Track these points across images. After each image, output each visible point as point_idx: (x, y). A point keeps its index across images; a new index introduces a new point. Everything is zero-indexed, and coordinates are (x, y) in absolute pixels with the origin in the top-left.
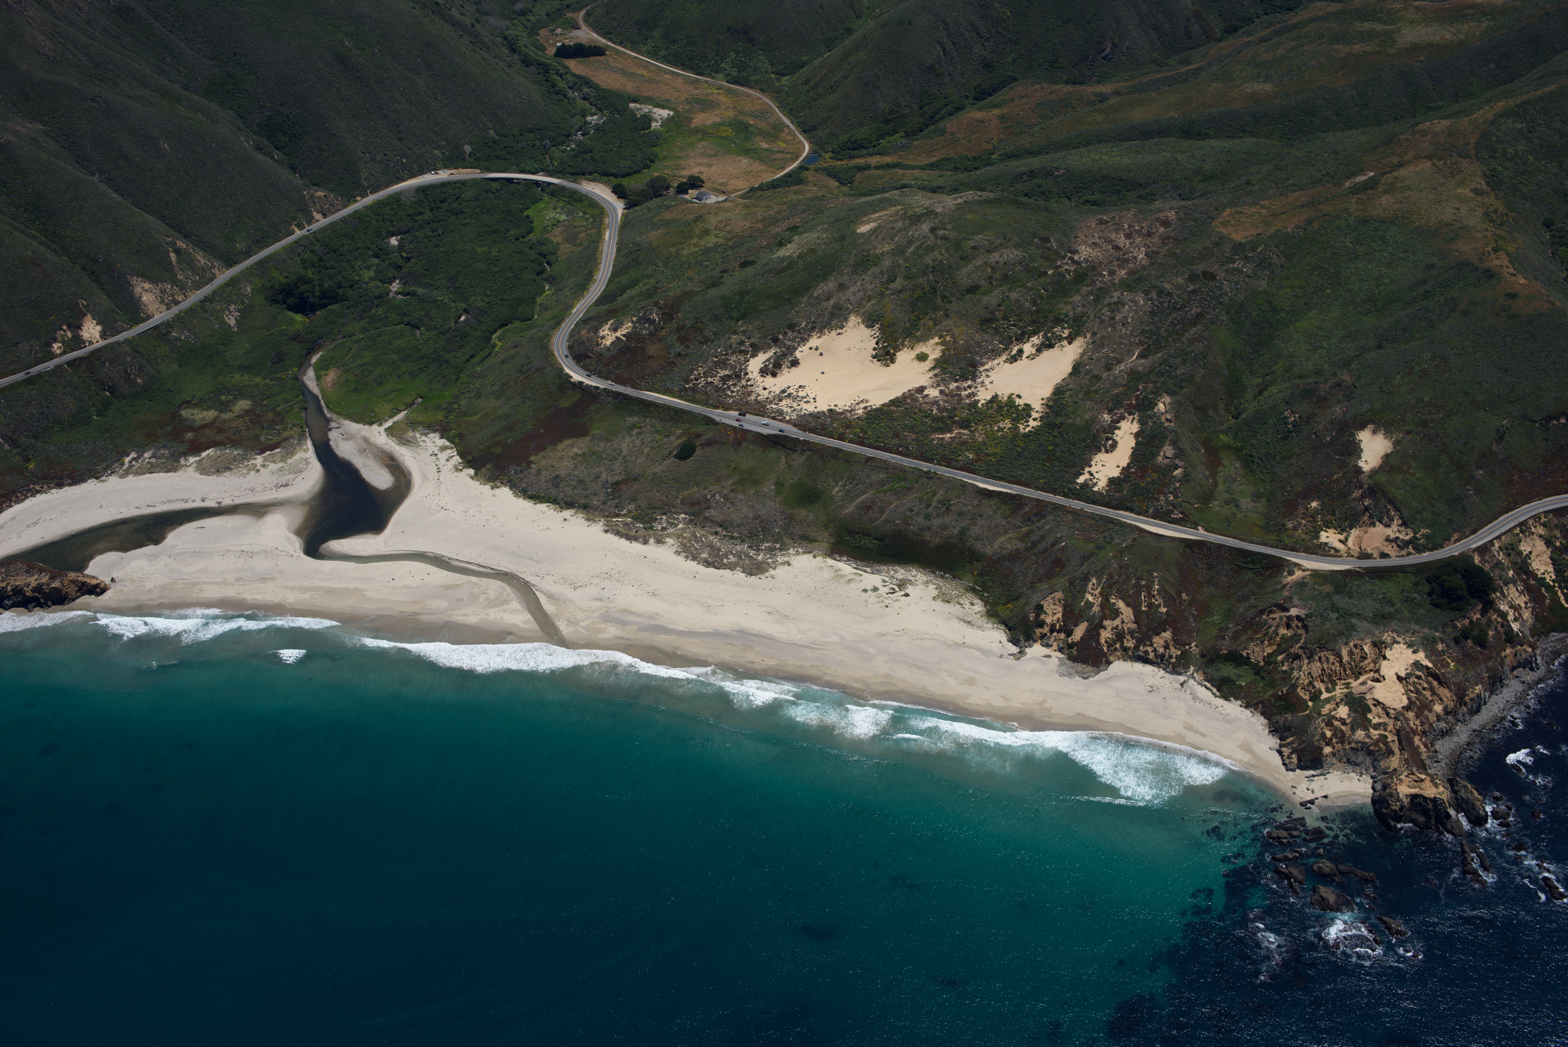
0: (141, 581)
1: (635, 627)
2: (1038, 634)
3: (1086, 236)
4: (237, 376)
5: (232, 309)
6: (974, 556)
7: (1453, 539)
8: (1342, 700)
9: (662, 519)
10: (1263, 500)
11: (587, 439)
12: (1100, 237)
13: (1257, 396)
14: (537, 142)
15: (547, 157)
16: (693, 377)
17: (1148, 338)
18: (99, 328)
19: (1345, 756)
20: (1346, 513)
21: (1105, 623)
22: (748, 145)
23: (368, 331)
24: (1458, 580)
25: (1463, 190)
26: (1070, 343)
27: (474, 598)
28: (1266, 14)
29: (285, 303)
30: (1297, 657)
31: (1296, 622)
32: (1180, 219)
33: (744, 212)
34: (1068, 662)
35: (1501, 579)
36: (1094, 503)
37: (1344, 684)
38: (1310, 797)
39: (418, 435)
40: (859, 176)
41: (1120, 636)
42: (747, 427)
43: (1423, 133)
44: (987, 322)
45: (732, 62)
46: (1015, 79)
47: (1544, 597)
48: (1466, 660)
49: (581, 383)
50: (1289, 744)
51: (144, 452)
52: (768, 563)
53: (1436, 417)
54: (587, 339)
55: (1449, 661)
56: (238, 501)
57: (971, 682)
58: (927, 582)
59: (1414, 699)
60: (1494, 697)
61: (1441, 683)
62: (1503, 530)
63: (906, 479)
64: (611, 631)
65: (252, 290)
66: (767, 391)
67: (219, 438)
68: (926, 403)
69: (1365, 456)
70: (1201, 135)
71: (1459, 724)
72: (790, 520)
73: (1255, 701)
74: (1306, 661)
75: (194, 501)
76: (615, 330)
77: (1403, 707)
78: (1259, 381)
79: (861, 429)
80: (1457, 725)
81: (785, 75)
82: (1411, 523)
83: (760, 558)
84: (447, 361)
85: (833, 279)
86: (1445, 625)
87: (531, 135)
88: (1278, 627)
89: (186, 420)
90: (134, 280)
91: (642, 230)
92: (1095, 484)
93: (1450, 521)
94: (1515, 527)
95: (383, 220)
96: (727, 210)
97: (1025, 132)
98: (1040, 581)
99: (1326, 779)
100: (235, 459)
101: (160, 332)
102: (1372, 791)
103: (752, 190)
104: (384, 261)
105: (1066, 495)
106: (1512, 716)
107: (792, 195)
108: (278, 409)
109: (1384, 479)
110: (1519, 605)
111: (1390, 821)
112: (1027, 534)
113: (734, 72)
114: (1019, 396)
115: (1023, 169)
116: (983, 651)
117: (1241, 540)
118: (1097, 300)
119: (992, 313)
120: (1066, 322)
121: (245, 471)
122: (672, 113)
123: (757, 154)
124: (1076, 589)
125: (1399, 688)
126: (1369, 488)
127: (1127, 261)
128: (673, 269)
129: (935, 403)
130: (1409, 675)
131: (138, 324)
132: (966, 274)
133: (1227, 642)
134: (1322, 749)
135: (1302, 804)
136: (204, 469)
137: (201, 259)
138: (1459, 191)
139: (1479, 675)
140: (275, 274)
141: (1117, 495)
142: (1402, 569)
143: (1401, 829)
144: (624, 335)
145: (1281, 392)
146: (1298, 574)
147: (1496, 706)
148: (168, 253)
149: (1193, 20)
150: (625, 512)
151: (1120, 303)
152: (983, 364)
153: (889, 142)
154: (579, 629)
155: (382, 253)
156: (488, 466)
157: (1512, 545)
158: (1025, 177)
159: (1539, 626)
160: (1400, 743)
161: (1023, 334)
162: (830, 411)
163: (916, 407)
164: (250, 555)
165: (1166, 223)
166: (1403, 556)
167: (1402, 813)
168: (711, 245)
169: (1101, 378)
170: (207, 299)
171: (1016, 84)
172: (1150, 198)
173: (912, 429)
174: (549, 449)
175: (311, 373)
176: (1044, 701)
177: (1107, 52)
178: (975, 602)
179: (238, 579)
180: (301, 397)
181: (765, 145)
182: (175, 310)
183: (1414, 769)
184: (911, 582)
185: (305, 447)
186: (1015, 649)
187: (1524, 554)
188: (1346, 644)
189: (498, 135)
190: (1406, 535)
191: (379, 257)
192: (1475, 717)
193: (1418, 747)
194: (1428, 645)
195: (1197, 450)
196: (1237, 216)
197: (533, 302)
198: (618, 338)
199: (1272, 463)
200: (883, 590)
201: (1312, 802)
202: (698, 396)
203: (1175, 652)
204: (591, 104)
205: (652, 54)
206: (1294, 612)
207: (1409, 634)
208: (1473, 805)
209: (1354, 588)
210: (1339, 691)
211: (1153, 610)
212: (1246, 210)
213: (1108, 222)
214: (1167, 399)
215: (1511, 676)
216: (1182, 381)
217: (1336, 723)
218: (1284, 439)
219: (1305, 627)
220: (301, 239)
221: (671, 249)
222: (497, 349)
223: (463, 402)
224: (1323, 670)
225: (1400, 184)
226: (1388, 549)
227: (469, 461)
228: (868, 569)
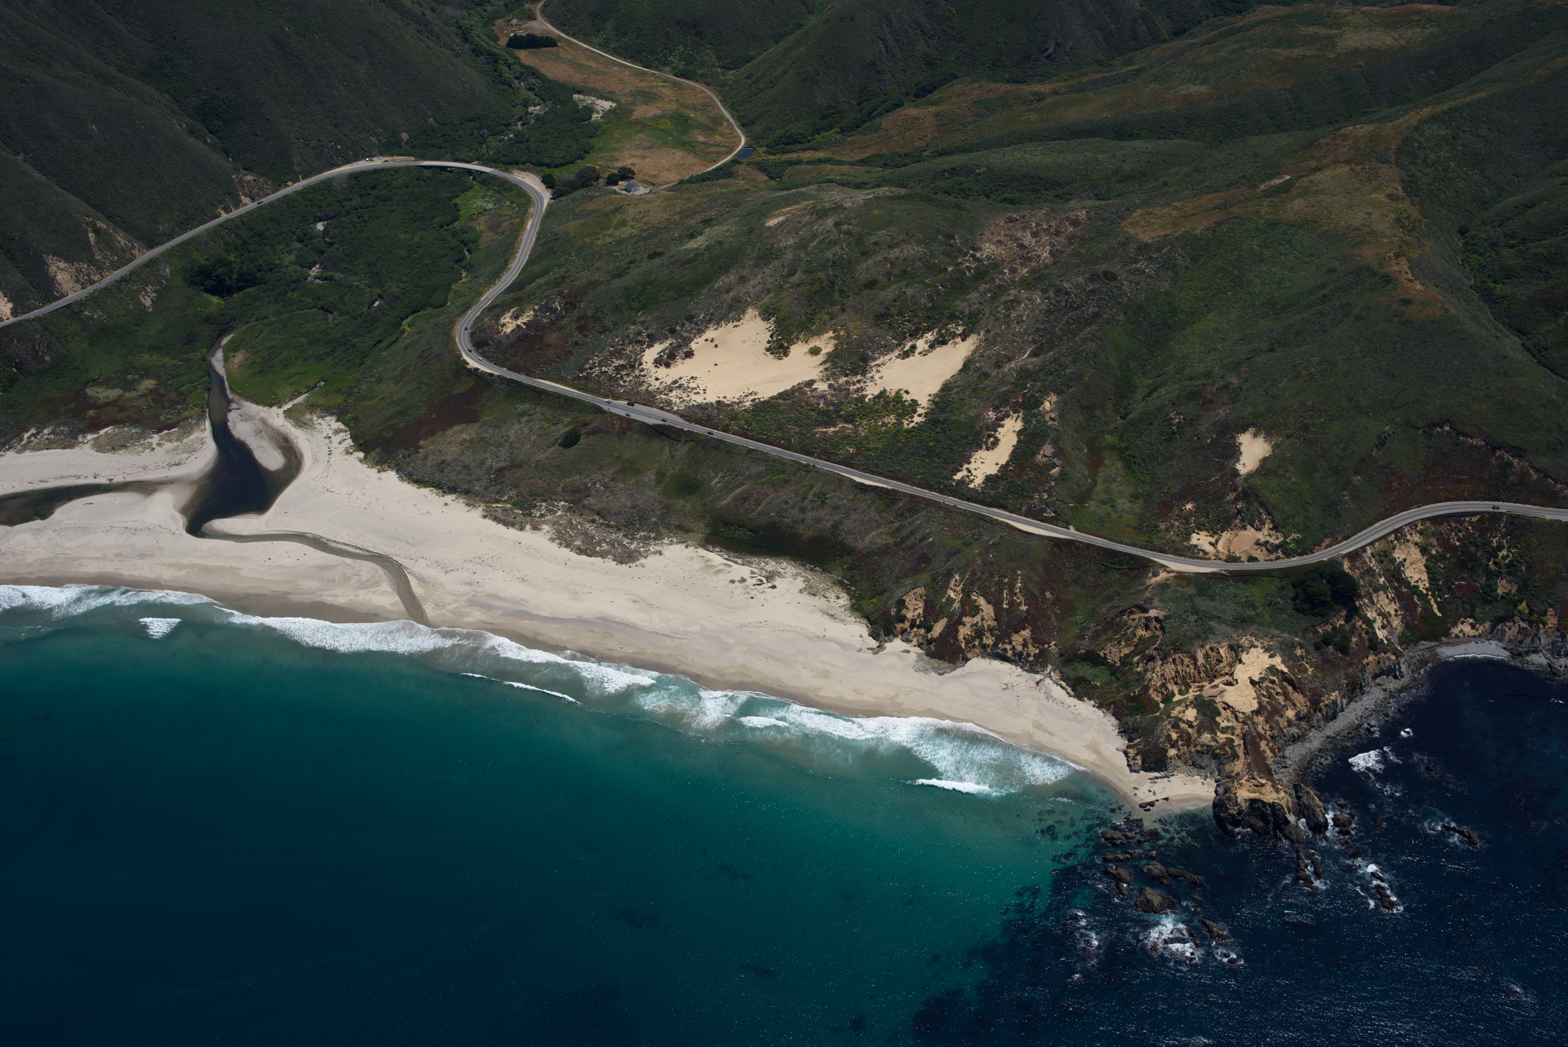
0: (22, 555)
1: (500, 612)
2: (899, 629)
3: (992, 234)
4: (146, 356)
5: (148, 290)
6: (845, 550)
7: (1324, 544)
8: (1191, 702)
9: (541, 506)
10: (1141, 501)
11: (477, 425)
12: (1005, 235)
13: (1146, 397)
14: (476, 132)
15: (484, 146)
16: (587, 366)
17: (1042, 336)
18: (10, 305)
19: (1190, 759)
20: (1219, 516)
21: (965, 619)
22: (685, 138)
23: (282, 314)
24: (1323, 585)
25: (1378, 195)
26: (963, 340)
27: (346, 579)
28: (1216, 16)
29: (203, 285)
30: (1152, 659)
31: (1155, 623)
32: (1090, 219)
33: (664, 204)
34: (925, 657)
35: (1370, 586)
36: (968, 500)
37: (1197, 687)
38: (1150, 798)
39: (315, 418)
40: (789, 170)
41: (979, 633)
42: (634, 416)
43: (1345, 137)
44: (881, 317)
45: (680, 55)
46: (956, 77)
47: (1416, 605)
48: (1326, 666)
49: (477, 369)
50: (1135, 745)
51: (44, 429)
52: (640, 552)
53: (1318, 421)
54: (489, 326)
55: (1308, 666)
56: (129, 479)
57: (826, 674)
58: (796, 575)
59: (1265, 703)
60: (1353, 704)
61: (1295, 688)
62: (1376, 537)
63: (784, 472)
64: (477, 615)
65: (171, 272)
66: (659, 382)
67: (120, 416)
68: (814, 397)
69: (1243, 459)
70: (1132, 136)
71: (1313, 730)
72: (668, 509)
73: (1108, 702)
74: (1160, 663)
75: (86, 477)
76: (516, 318)
77: (1253, 712)
78: (1151, 382)
79: (746, 421)
80: (1310, 731)
81: (731, 69)
82: (1282, 527)
83: (632, 546)
84: (354, 345)
85: (734, 271)
86: (1306, 630)
87: (471, 124)
88: (1136, 627)
89: (90, 397)
90: (50, 259)
91: (563, 220)
92: (972, 481)
93: (1322, 526)
94: (1389, 534)
95: (312, 205)
96: (647, 202)
97: (959, 130)
98: (906, 576)
99: (1169, 781)
100: (131, 437)
101: (73, 311)
102: (1214, 795)
103: (681, 182)
104: (306, 246)
105: (941, 492)
106: (1368, 724)
107: (716, 189)
108: (182, 389)
109: (1259, 482)
110: (1389, 613)
111: (1228, 825)
112: (898, 529)
113: (681, 65)
114: (907, 392)
115: (946, 166)
116: (842, 644)
117: (1110, 540)
118: (994, 298)
119: (887, 308)
120: (961, 319)
121: (140, 449)
122: (614, 105)
123: (693, 147)
124: (938, 585)
125: (1251, 691)
126: (1242, 491)
127: (1030, 259)
128: (584, 259)
129: (823, 396)
130: (1262, 680)
131: (51, 302)
132: (865, 269)
133: (1086, 642)
134: (1167, 751)
135: (1141, 806)
136: (100, 447)
137: (121, 239)
138: (1373, 196)
139: (1337, 681)
140: (196, 256)
141: (992, 492)
142: (1268, 573)
143: (1238, 833)
144: (524, 323)
145: (1169, 393)
146: (1163, 575)
147: (1354, 713)
148: (87, 232)
149: (1140, 21)
150: (506, 498)
151: (1017, 301)
152: (874, 359)
153: (823, 137)
154: (444, 612)
155: (305, 238)
156: (377, 450)
157: (1385, 552)
158: (946, 174)
159: (1409, 634)
160: (1245, 748)
161: (917, 330)
162: (719, 402)
163: (803, 401)
164: (133, 531)
165: (1075, 223)
166: (1271, 560)
167: (1240, 818)
168: (625, 236)
169: (990, 376)
170: (124, 280)
171: (954, 82)
172: (1065, 197)
173: (796, 422)
174: (439, 434)
175: (220, 354)
176: (896, 696)
177: (1050, 51)
178: (841, 595)
179: (117, 555)
180: (206, 378)
181: (701, 139)
182: (90, 289)
183: (1255, 773)
184: (779, 574)
185: (202, 427)
186: (874, 644)
187: (1398, 561)
188: (1202, 646)
189: (437, 123)
190: (1276, 539)
191: (303, 242)
192: (1331, 723)
193: (1264, 751)
194: (1287, 650)
195: (1079, 449)
196: (1147, 217)
197: (448, 289)
198: (518, 326)
199: (1154, 464)
200: (750, 582)
201: (1152, 804)
202: (590, 385)
203: (1033, 650)
204: (536, 95)
205: (603, 46)
206: (1153, 613)
207: (1268, 639)
208: (1314, 811)
209: (1217, 591)
210: (1191, 694)
211: (1014, 608)
212: (1157, 211)
213: (1017, 220)
214: (1054, 398)
215: (1373, 684)
216: (1070, 380)
217: (1183, 725)
218: (1167, 440)
219: (1162, 629)
220: (227, 222)
221: (586, 239)
222: (405, 335)
223: (364, 387)
224: (1177, 672)
225: (1314, 188)
226: (1258, 553)
227: (361, 445)
228: (739, 561)
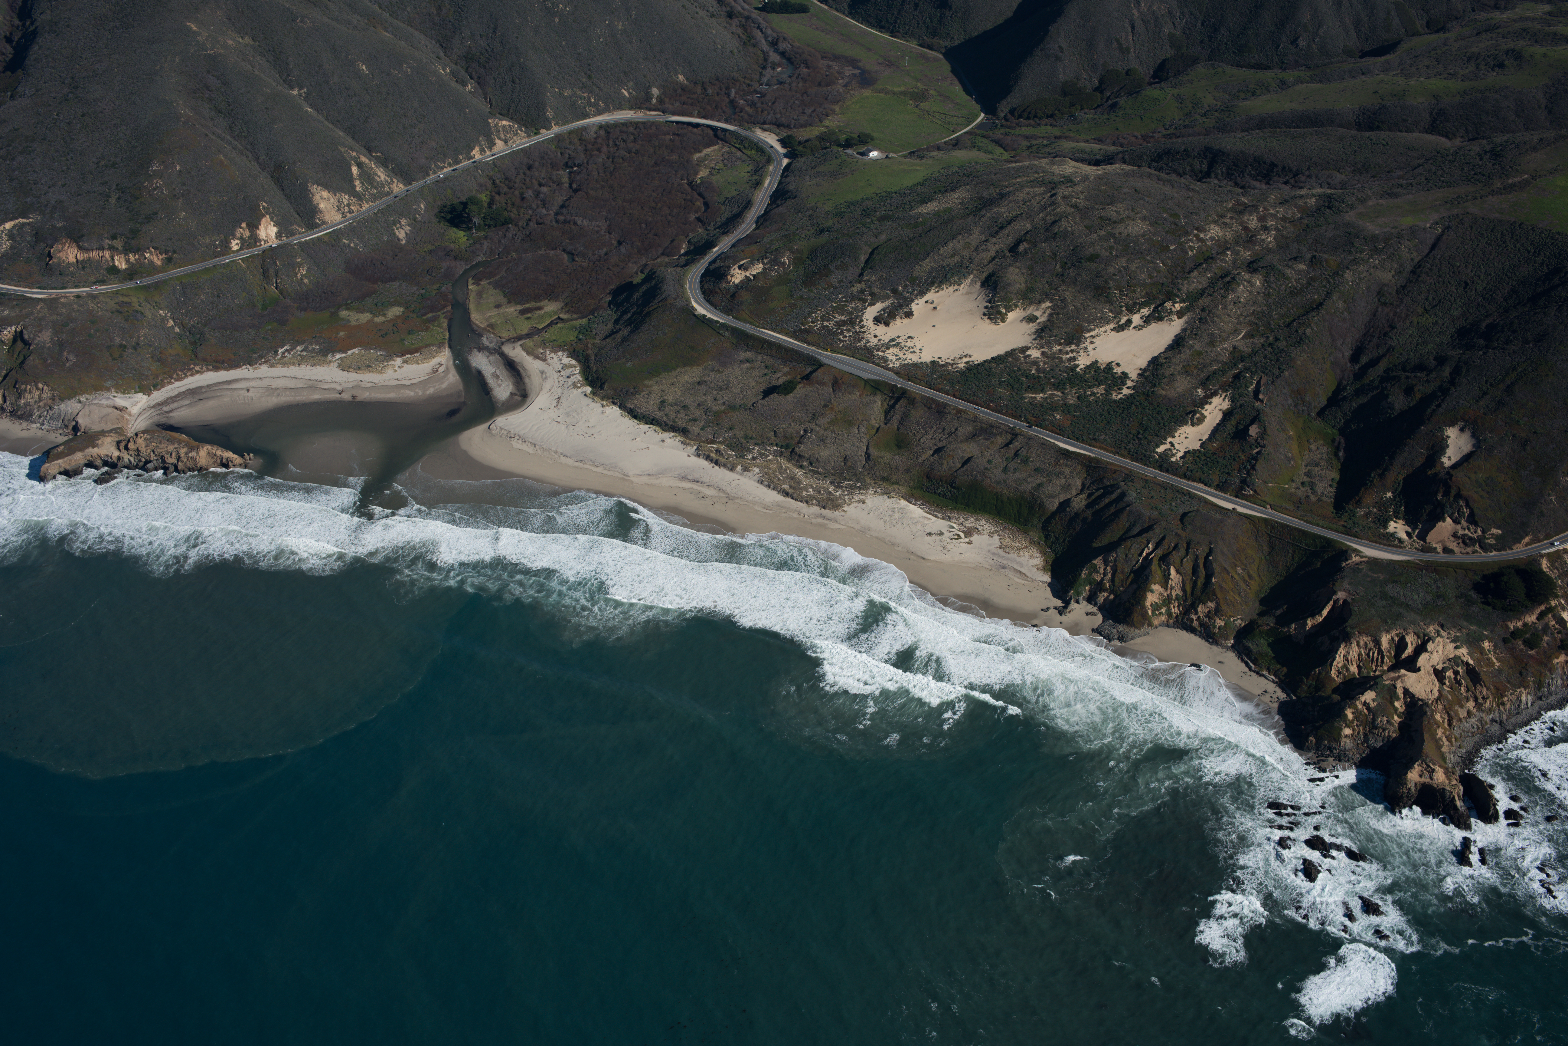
2: (1087, 591)
3: (1218, 216)
5: (403, 223)
6: (1041, 511)
7: (1523, 542)
9: (753, 449)
11: (700, 368)
12: (1231, 218)
14: (723, 91)
16: (810, 320)
17: (1258, 319)
18: (275, 229)
19: (1364, 739)
21: (1153, 587)
22: (926, 108)
24: (1517, 582)
26: (1178, 317)
29: (452, 221)
30: (1336, 639)
32: (1319, 207)
36: (1168, 472)
39: (548, 352)
41: (1166, 601)
42: (850, 370)
44: (1100, 290)
46: (1200, 61)
48: (1514, 661)
49: (704, 316)
51: (297, 346)
52: (844, 500)
55: (1494, 660)
58: (994, 533)
59: (1445, 693)
61: (1478, 680)
65: (425, 207)
66: (877, 339)
67: (367, 339)
68: (1026, 363)
69: (1450, 452)
70: (1373, 127)
71: (1494, 723)
72: (875, 461)
74: (1343, 644)
76: (745, 269)
77: (1432, 699)
79: (958, 382)
80: (1490, 724)
82: (1481, 522)
83: (838, 494)
86: (1496, 624)
87: (720, 84)
89: (342, 320)
90: (314, 188)
91: (799, 178)
92: (1174, 455)
93: (1523, 523)
95: (562, 152)
100: (376, 359)
101: (332, 239)
103: (918, 150)
105: (1143, 463)
108: (427, 318)
109: (1461, 473)
114: (1118, 365)
117: (1306, 521)
119: (1106, 282)
120: (1179, 297)
121: (383, 370)
123: (932, 116)
124: (1130, 552)
125: (1433, 680)
127: (1254, 243)
129: (1035, 363)
130: (1446, 669)
131: (313, 230)
132: (1088, 242)
136: (347, 366)
137: (381, 174)
140: (448, 194)
141: (1192, 466)
142: (1463, 566)
144: (753, 275)
146: (1355, 560)
148: (350, 165)
150: (721, 439)
152: (1089, 331)
161: (1134, 305)
162: (933, 362)
163: (1016, 366)
165: (1303, 210)
166: (1468, 553)
168: (857, 198)
169: (1202, 354)
170: (381, 211)
172: (1297, 185)
173: (1007, 386)
174: (663, 375)
181: (942, 109)
182: (350, 218)
184: (977, 531)
185: (443, 352)
186: (1057, 604)
188: (1388, 631)
189: (687, 81)
190: (1474, 533)
193: (1440, 739)
194: (1473, 642)
198: (746, 277)
200: (948, 536)
202: (811, 338)
203: (1219, 623)
204: (784, 58)
206: (1341, 595)
207: (1455, 630)
209: (1409, 579)
214: (1264, 379)
215: (1560, 684)
217: (1360, 706)
219: (1350, 611)
220: (480, 162)
226: (1454, 545)
227: (589, 380)
228: (939, 515)
